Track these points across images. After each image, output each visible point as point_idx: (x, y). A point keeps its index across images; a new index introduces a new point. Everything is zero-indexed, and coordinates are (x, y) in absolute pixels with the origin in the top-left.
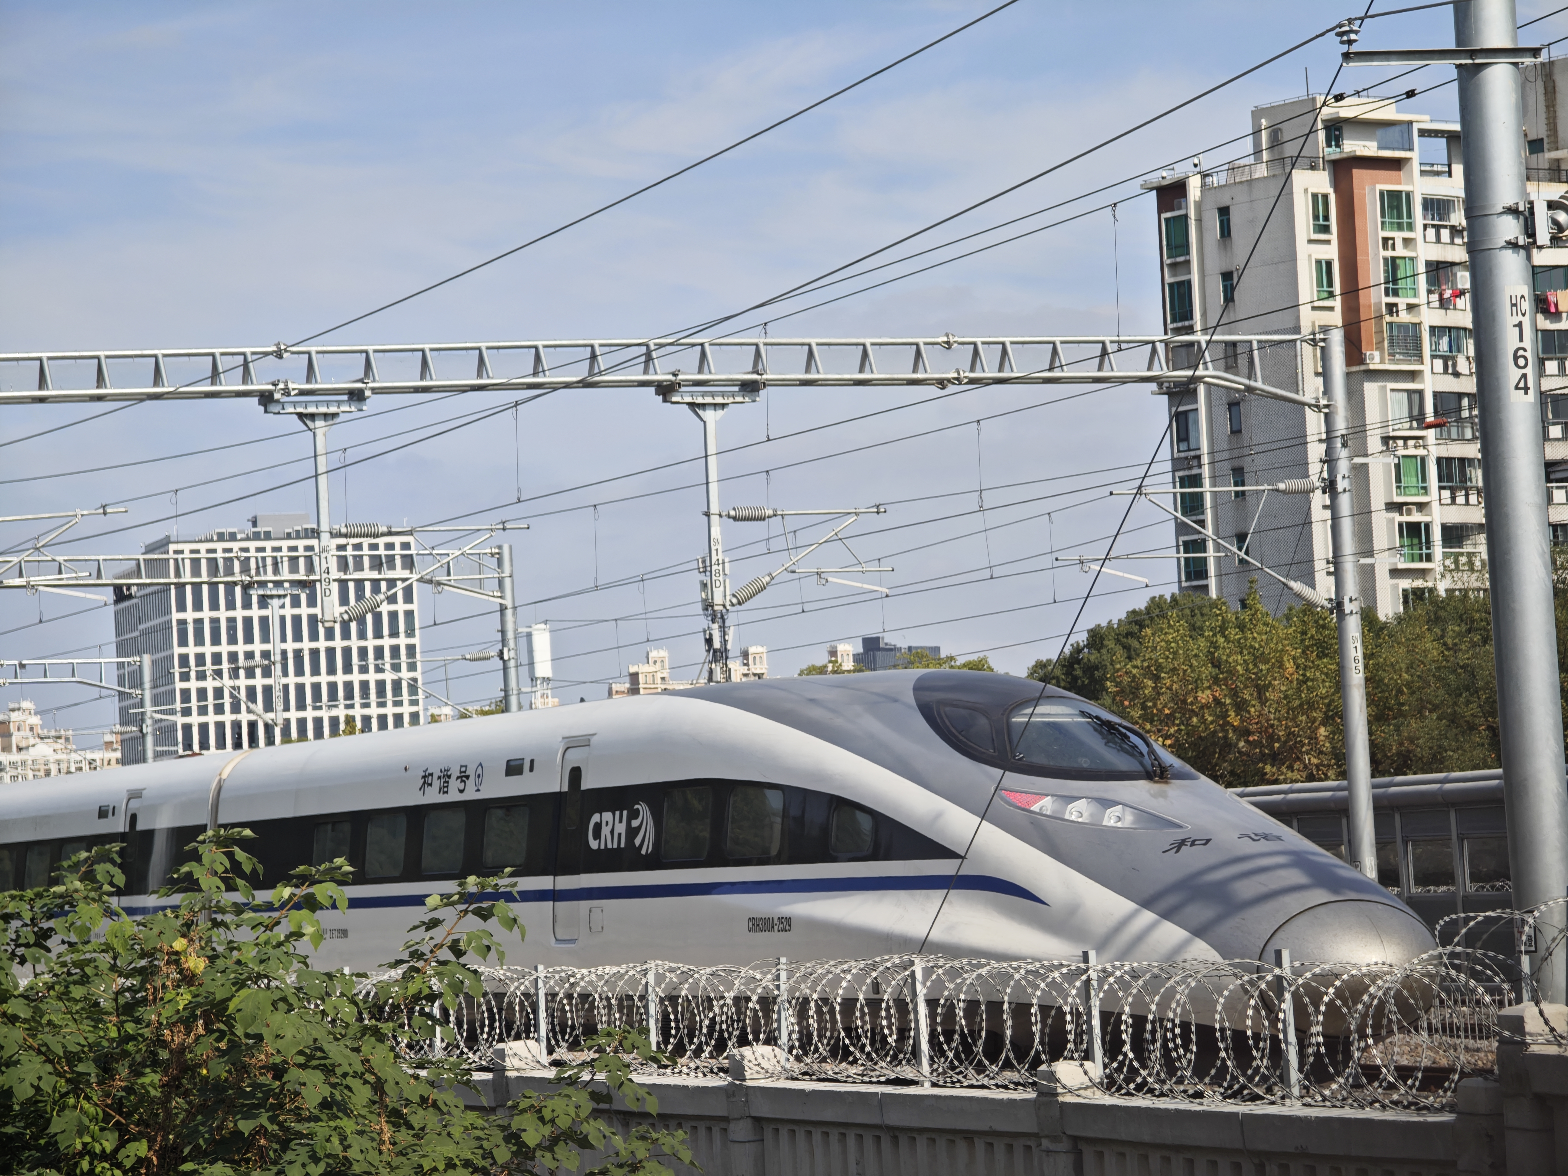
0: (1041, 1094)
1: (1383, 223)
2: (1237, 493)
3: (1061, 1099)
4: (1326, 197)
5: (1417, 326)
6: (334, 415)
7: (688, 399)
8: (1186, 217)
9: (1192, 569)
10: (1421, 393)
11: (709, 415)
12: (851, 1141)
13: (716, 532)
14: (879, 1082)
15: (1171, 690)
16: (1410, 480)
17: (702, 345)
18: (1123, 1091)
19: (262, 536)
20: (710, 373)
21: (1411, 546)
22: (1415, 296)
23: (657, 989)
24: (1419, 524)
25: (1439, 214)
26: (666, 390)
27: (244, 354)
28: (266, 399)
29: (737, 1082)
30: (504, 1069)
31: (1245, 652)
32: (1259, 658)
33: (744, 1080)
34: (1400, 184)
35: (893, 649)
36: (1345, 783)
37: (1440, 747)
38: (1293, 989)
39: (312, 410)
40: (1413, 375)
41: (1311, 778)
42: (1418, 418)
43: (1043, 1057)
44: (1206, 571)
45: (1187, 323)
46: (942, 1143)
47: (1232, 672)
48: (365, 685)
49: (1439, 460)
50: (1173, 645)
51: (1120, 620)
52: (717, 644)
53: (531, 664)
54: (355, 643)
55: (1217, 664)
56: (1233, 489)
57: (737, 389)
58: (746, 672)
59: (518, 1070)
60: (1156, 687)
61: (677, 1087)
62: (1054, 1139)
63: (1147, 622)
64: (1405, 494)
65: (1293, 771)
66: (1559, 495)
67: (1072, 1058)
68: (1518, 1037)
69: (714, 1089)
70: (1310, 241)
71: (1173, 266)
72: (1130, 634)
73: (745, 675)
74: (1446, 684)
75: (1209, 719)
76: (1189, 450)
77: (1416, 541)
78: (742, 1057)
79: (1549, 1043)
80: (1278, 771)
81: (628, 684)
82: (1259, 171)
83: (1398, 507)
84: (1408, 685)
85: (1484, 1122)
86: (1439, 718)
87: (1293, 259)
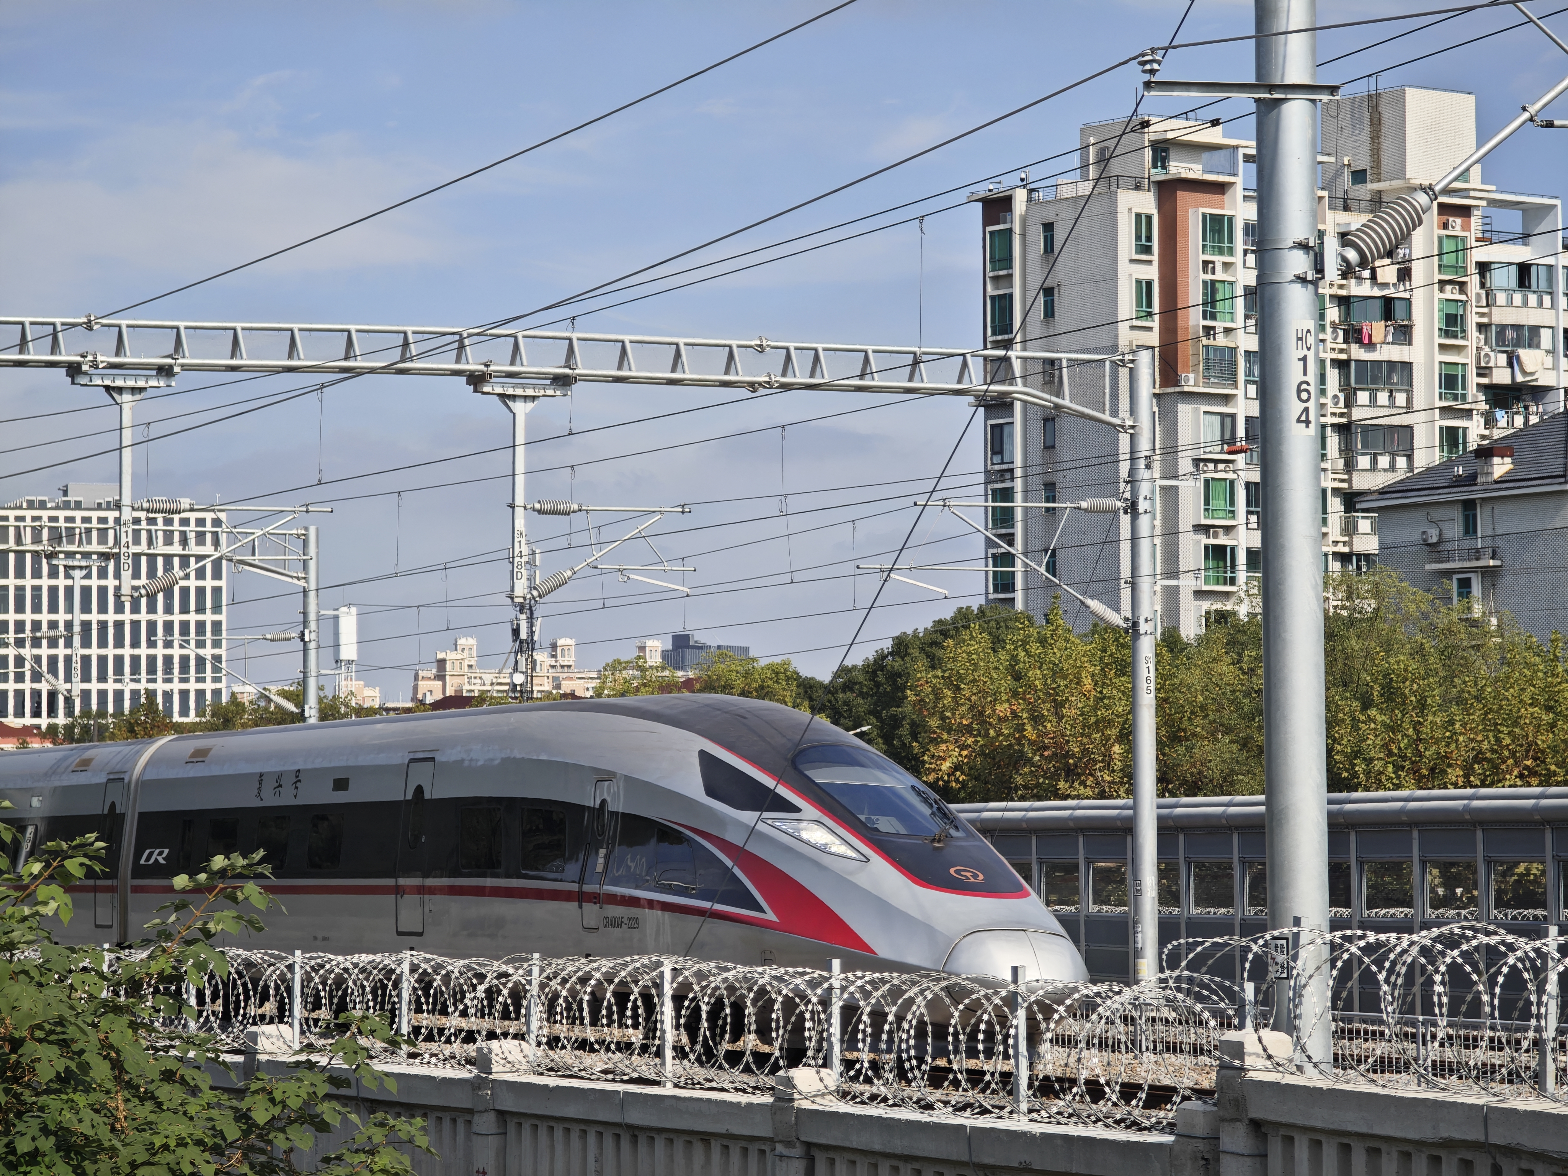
0: (778, 1099)
1: (1204, 246)
2: (1047, 509)
3: (796, 1104)
4: (1149, 218)
5: (1233, 350)
6: (141, 390)
7: (499, 390)
8: (1010, 231)
9: (999, 581)
10: (1233, 416)
11: (520, 408)
12: (592, 1139)
13: (520, 524)
14: (622, 1081)
15: (970, 700)
16: (1218, 503)
17: (513, 336)
18: (858, 1100)
19: (72, 505)
20: (522, 365)
21: (1216, 570)
22: (1232, 320)
23: (411, 979)
24: (1225, 547)
26: (476, 380)
27: (54, 324)
28: (74, 370)
29: (484, 1075)
30: (256, 1052)
31: (1045, 667)
32: (1057, 672)
33: (491, 1073)
34: (1223, 208)
35: (701, 647)
36: (1130, 802)
37: (1232, 770)
38: (1025, 1005)
39: (119, 383)
40: (1227, 399)
41: (1102, 795)
42: (1229, 441)
43: (781, 1062)
44: (1013, 584)
45: (1006, 337)
46: (679, 1144)
47: (1031, 687)
48: (168, 660)
49: (1248, 485)
50: (974, 656)
51: (926, 629)
52: (524, 635)
53: (337, 646)
54: (160, 617)
55: (1017, 677)
56: (1044, 505)
57: (548, 382)
58: (553, 663)
59: (270, 1053)
60: (956, 697)
61: (424, 1077)
62: (788, 1144)
63: (952, 632)
64: (1213, 518)
65: (1085, 787)
66: (1364, 525)
67: (809, 1065)
68: (1237, 1063)
69: (460, 1080)
70: (1132, 261)
71: (995, 279)
72: (935, 644)
73: (553, 667)
74: (1239, 708)
75: (1006, 732)
76: (1002, 463)
77: (1221, 564)
78: (490, 1050)
79: (1267, 1070)
80: (1071, 787)
81: (434, 671)
82: (1085, 188)
83: (1205, 529)
84: (1203, 708)
85: (1201, 1146)
86: (1231, 742)
87: (1114, 278)
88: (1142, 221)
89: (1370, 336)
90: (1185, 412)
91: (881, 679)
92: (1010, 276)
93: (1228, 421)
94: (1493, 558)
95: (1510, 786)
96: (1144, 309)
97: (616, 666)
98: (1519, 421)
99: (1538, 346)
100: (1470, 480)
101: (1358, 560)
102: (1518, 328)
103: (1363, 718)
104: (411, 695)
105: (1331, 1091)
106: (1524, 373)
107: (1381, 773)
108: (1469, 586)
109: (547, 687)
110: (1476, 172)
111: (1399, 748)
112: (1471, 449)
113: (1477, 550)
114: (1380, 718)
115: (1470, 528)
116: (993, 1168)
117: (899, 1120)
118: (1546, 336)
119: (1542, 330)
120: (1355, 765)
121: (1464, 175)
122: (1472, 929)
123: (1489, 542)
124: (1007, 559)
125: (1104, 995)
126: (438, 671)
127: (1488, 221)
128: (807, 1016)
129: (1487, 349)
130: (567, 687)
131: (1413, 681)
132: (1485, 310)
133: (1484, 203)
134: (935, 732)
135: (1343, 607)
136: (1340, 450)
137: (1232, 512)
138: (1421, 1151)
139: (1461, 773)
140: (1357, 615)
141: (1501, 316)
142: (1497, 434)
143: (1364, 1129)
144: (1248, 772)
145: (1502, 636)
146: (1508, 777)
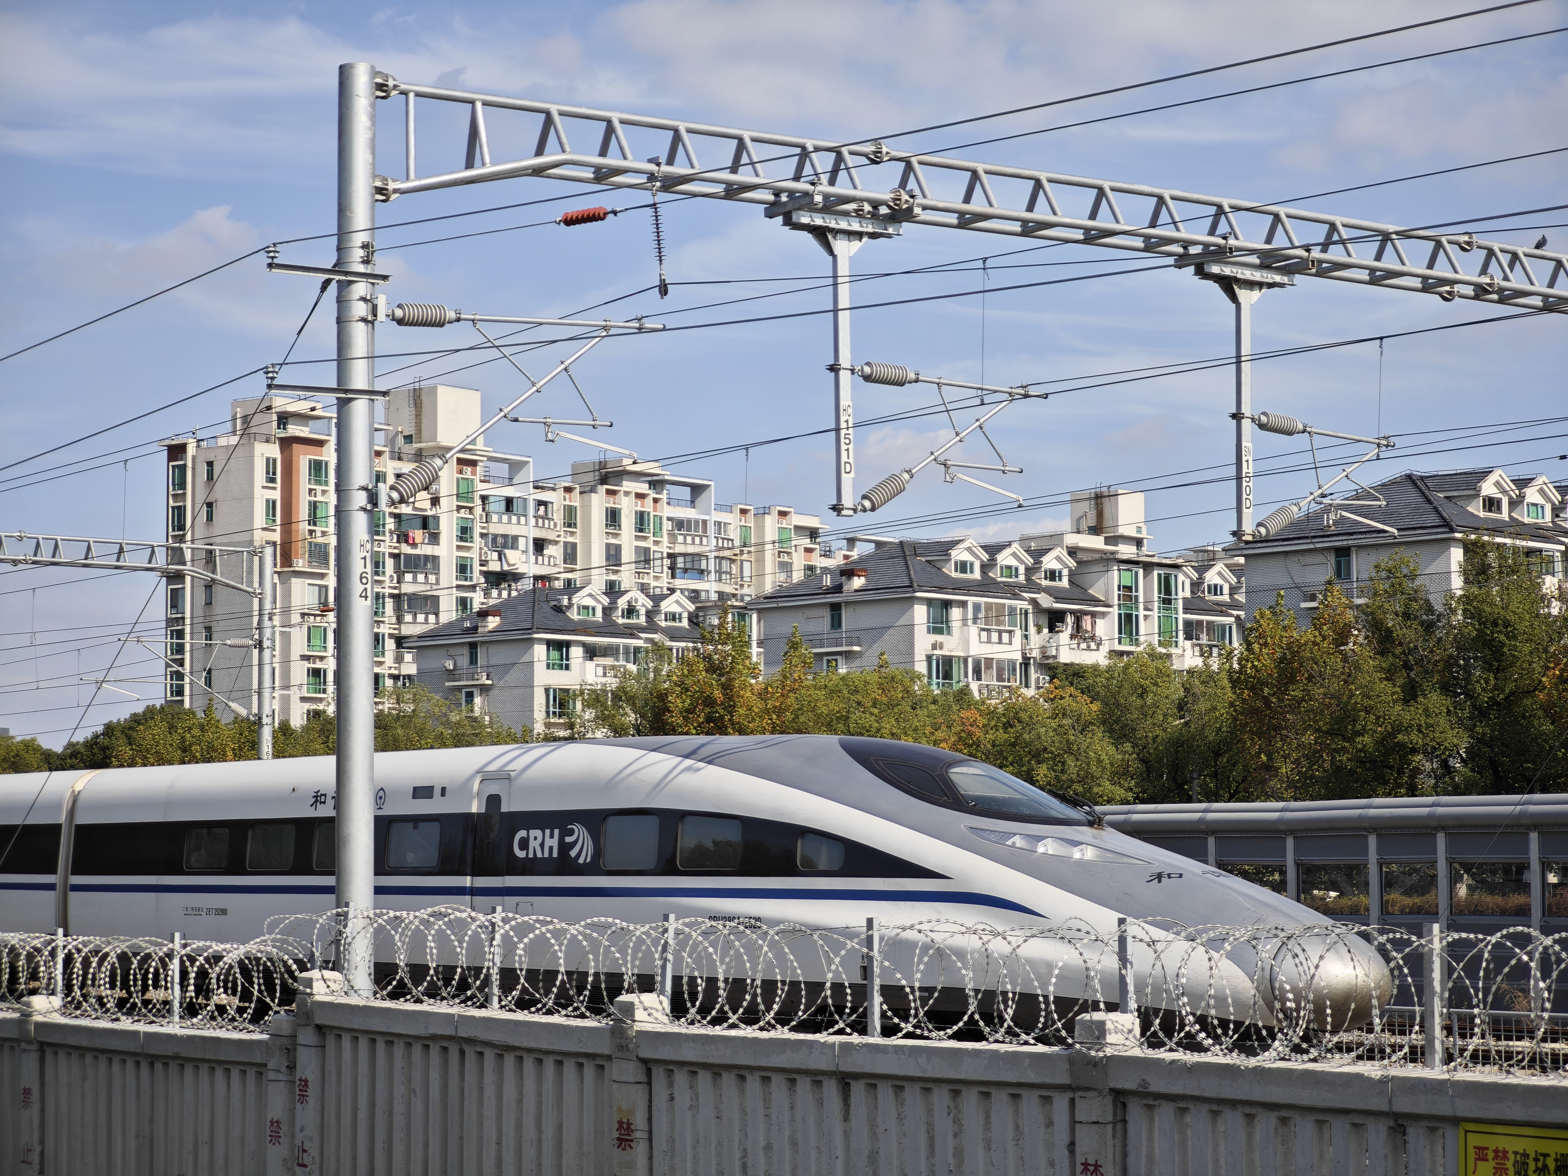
0: (22, 1015)
1: (309, 479)
2: (206, 644)
3: (34, 1019)
4: (275, 460)
5: (326, 545)
8: (185, 466)
9: (174, 690)
10: (326, 587)
16: (316, 641)
18: (72, 1016)
21: (314, 683)
22: (327, 527)
24: (320, 669)
34: (321, 456)
38: (179, 956)
40: (322, 576)
42: (323, 603)
43: (25, 993)
44: (183, 692)
45: (181, 533)
50: (157, 737)
51: (125, 719)
56: (204, 642)
62: (29, 1043)
63: (143, 721)
64: (313, 651)
66: (408, 657)
70: (263, 487)
71: (175, 496)
72: (130, 728)
76: (178, 613)
77: (318, 680)
79: (327, 994)
82: (234, 440)
83: (307, 658)
85: (286, 1041)
87: (252, 498)
88: (270, 463)
89: (414, 539)
90: (296, 583)
91: (96, 751)
92: (184, 494)
93: (323, 590)
94: (487, 679)
96: (271, 518)
98: (505, 594)
99: (517, 548)
100: (474, 630)
101: (404, 679)
102: (505, 536)
105: (365, 1007)
106: (509, 565)
108: (473, 697)
110: (480, 441)
112: (475, 611)
113: (478, 674)
115: (473, 660)
116: (157, 1056)
117: (98, 1028)
118: (522, 542)
119: (520, 539)
121: (473, 442)
123: (485, 669)
124: (180, 676)
127: (487, 469)
128: (42, 963)
129: (486, 549)
132: (485, 525)
133: (486, 459)
135: (394, 709)
136: (394, 610)
137: (325, 648)
138: (417, 1042)
141: (495, 529)
142: (492, 602)
143: (384, 1030)
145: (492, 728)
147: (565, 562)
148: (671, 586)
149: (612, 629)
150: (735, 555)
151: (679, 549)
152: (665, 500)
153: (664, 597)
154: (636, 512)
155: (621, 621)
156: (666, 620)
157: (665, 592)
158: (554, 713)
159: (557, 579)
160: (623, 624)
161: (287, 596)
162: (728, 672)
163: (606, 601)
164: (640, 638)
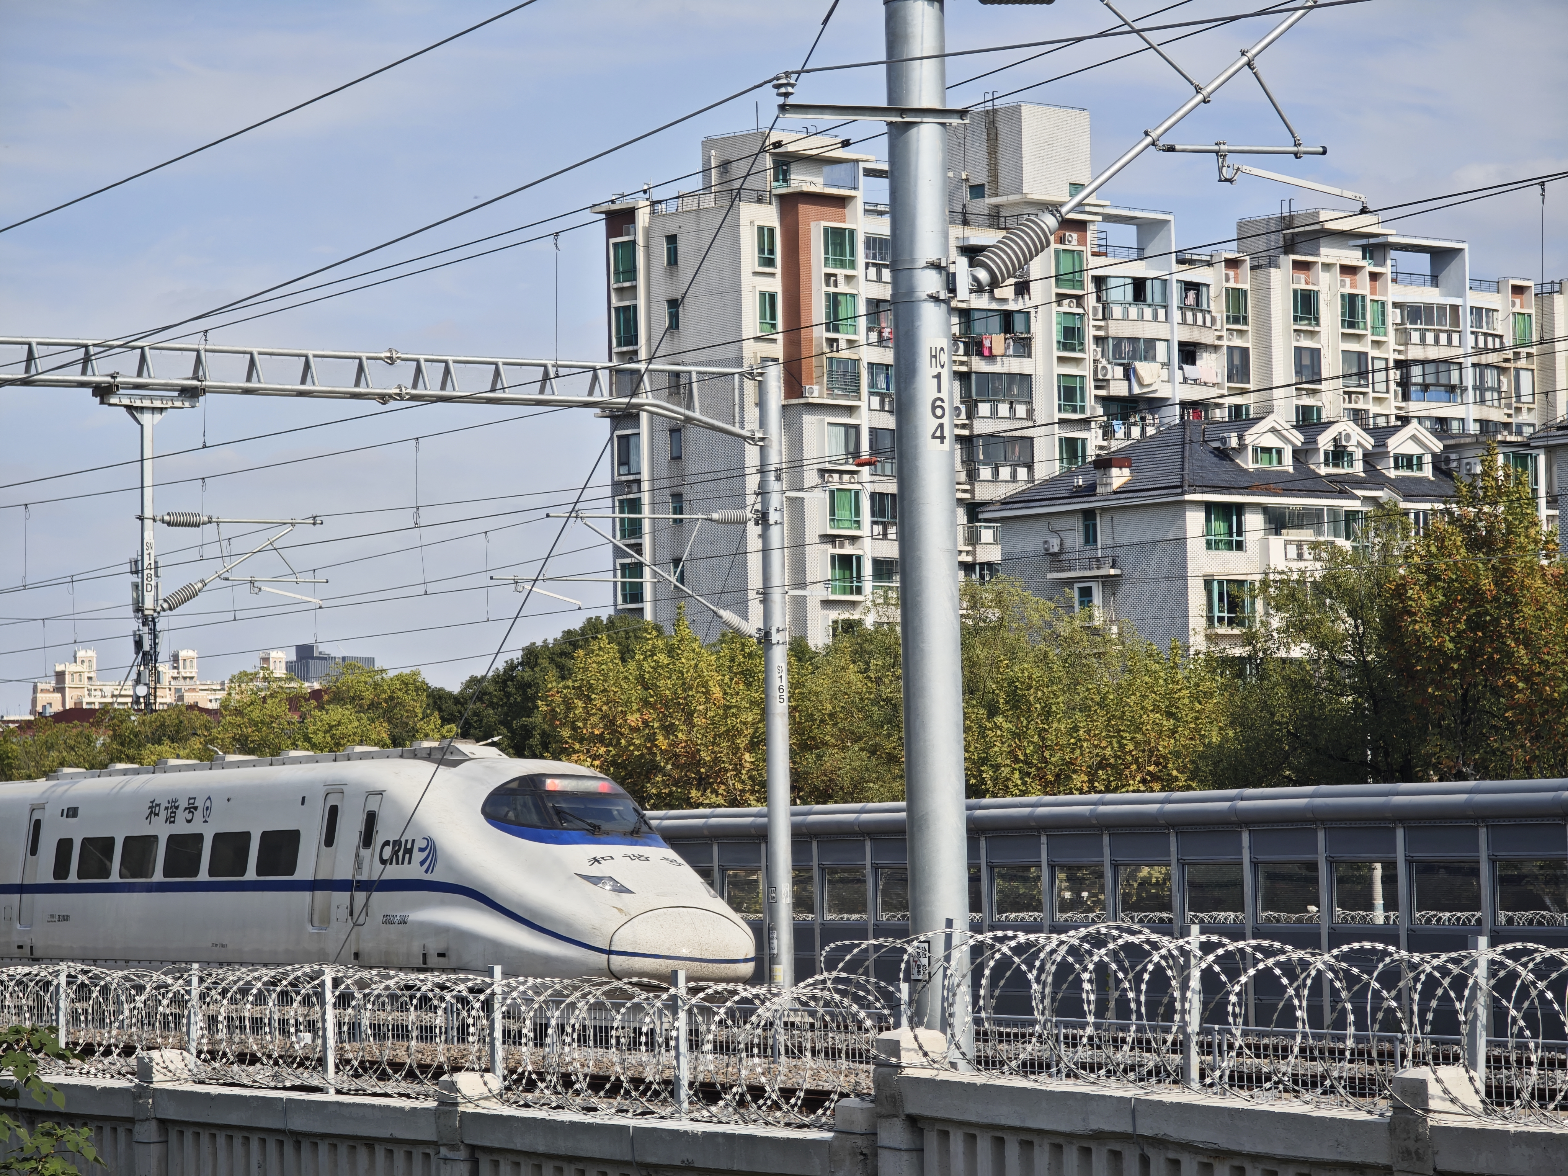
0: (442, 1103)
1: (826, 259)
2: (675, 520)
3: (461, 1108)
4: (771, 231)
5: (856, 362)
7: (126, 402)
8: (634, 242)
9: (628, 592)
10: (857, 428)
11: (147, 418)
12: (255, 1145)
13: (148, 536)
14: (285, 1088)
15: (601, 710)
16: (844, 513)
17: (142, 348)
18: (521, 1103)
20: (149, 376)
21: (843, 579)
22: (855, 333)
23: (69, 991)
24: (851, 556)
25: (881, 254)
26: (103, 392)
29: (144, 1085)
31: (674, 677)
33: (151, 1082)
34: (844, 222)
35: (325, 658)
36: (764, 809)
37: (862, 778)
38: (686, 1008)
40: (850, 410)
41: (733, 803)
42: (854, 454)
43: (446, 1068)
44: (642, 594)
45: (631, 348)
46: (343, 1149)
47: (661, 696)
49: (873, 495)
50: (603, 667)
51: (555, 640)
52: (146, 648)
55: (647, 687)
56: (672, 516)
57: (176, 394)
58: (176, 675)
60: (587, 707)
61: (83, 1087)
62: (453, 1147)
63: (581, 643)
64: (839, 528)
65: (717, 796)
66: (987, 535)
67: (473, 1070)
68: (893, 1060)
69: (121, 1090)
70: (756, 274)
71: (620, 290)
72: (563, 654)
73: (175, 678)
74: (868, 716)
75: (637, 742)
76: (629, 474)
77: (847, 573)
78: (151, 1059)
79: (922, 1067)
80: (702, 795)
81: (53, 683)
82: (708, 201)
83: (830, 539)
84: (832, 715)
85: (860, 1142)
86: (861, 749)
87: (738, 290)
88: (765, 234)
89: (991, 349)
90: (810, 422)
91: (511, 689)
92: (634, 288)
93: (853, 432)
94: (1113, 567)
95: (1134, 791)
96: (768, 321)
97: (244, 677)
98: (1136, 432)
99: (1154, 359)
100: (1090, 490)
101: (981, 570)
102: (1134, 340)
103: (989, 725)
104: (30, 707)
105: (984, 1086)
106: (1141, 385)
107: (1008, 779)
108: (1091, 595)
109: (168, 700)
111: (1025, 755)
112: (1089, 459)
113: (1098, 560)
114: (1006, 725)
115: (1090, 537)
116: (657, 1167)
117: (563, 1122)
118: (1161, 349)
119: (1157, 343)
120: (983, 771)
122: (1117, 928)
123: (1109, 552)
124: (636, 569)
125: (762, 997)
126: (57, 683)
127: (1103, 235)
128: (470, 1021)
129: (1104, 362)
130: (189, 698)
131: (1037, 689)
132: (1102, 323)
133: (1100, 218)
134: (567, 743)
136: (962, 461)
137: (858, 522)
138: (1071, 1143)
139: (1086, 779)
140: (982, 625)
141: (1117, 329)
142: (1115, 445)
143: (1017, 1123)
144: (878, 779)
145: (1123, 643)
146: (1131, 782)
147: (1230, 379)
148: (1402, 413)
149: (1309, 484)
150: (1507, 360)
151: (1415, 353)
152: (1389, 277)
153: (1391, 431)
154: (1343, 296)
155: (1323, 471)
156: (1396, 467)
157: (1393, 422)
158: (1221, 619)
159: (1219, 406)
160: (1328, 476)
161: (796, 441)
162: (1502, 549)
163: (1298, 438)
164: (1356, 497)
